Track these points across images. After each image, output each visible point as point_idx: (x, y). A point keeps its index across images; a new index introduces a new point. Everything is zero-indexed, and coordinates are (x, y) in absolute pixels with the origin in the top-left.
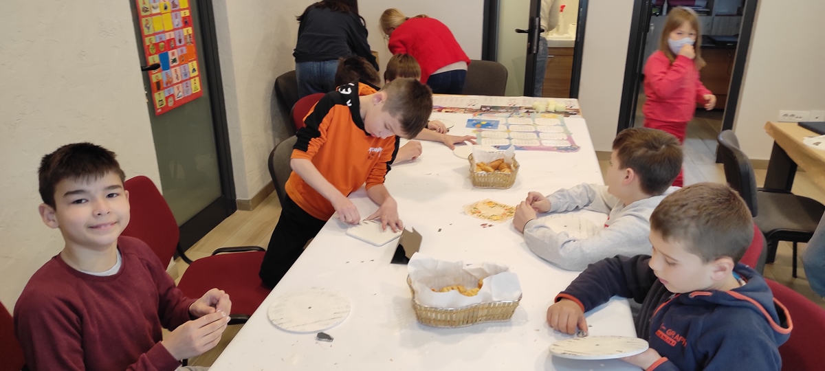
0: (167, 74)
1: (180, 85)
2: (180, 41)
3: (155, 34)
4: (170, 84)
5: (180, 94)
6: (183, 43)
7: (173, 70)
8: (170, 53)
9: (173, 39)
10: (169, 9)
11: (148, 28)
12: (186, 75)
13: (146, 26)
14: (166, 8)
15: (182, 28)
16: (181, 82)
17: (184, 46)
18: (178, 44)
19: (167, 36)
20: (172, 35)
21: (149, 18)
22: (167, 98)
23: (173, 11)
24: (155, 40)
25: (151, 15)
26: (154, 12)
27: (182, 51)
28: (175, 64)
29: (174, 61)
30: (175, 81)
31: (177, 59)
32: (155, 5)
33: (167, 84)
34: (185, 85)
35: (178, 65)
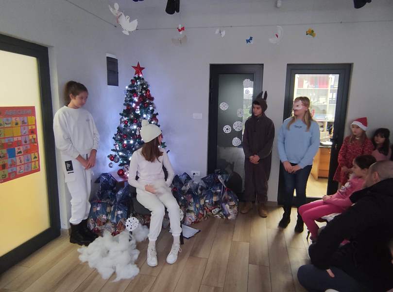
0: (12, 161)
3: (5, 138)
5: (22, 171)
7: (18, 158)
8: (16, 149)
10: (20, 123)
12: (28, 160)
14: (17, 124)
15: (27, 135)
16: (23, 164)
17: (28, 144)
18: (24, 143)
19: (15, 139)
20: (20, 139)
22: (10, 174)
23: (21, 126)
24: (4, 141)
25: (4, 128)
26: (6, 126)
27: (26, 147)
28: (20, 154)
30: (18, 163)
31: (22, 152)
32: (7, 122)
33: (11, 165)
34: (26, 165)
35: (22, 155)
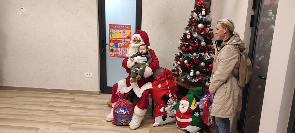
0: (116, 49)
1: (122, 53)
2: (124, 42)
3: (114, 38)
4: (117, 51)
5: (121, 55)
6: (125, 42)
7: (119, 48)
8: (119, 44)
9: (121, 41)
10: (121, 33)
11: (112, 37)
12: (125, 51)
13: (111, 36)
14: (120, 33)
15: (126, 39)
16: (122, 52)
17: (126, 43)
18: (123, 42)
19: (119, 40)
20: (121, 40)
21: (113, 35)
22: (115, 54)
23: (123, 34)
24: (113, 40)
25: (114, 34)
26: (115, 33)
27: (124, 44)
29: (121, 46)
30: (119, 51)
32: (115, 32)
33: (116, 51)
34: (123, 53)
35: (122, 48)
